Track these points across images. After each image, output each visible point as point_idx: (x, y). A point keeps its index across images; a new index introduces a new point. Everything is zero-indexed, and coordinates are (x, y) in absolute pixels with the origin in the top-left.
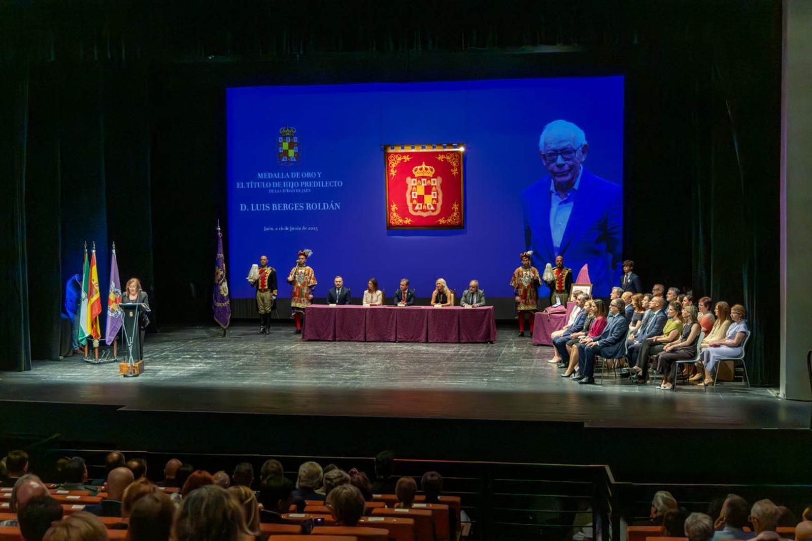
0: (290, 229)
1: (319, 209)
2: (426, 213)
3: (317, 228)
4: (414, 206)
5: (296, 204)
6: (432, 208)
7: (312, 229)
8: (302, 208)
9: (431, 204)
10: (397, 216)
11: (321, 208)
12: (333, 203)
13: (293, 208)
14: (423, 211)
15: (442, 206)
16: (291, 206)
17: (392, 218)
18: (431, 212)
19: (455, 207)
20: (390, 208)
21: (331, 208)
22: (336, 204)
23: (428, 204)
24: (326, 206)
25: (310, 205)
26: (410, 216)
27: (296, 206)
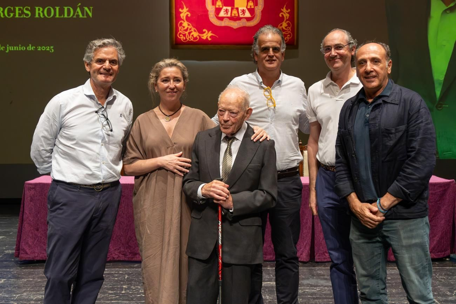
0: (6, 49)
1: (57, 16)
2: (238, 22)
3: (52, 47)
4: (218, 10)
5: (17, 8)
6: (248, 14)
7: (44, 48)
8: (27, 15)
9: (245, 8)
10: (189, 27)
11: (60, 15)
12: (80, 6)
13: (12, 15)
14: (231, 18)
15: (263, 12)
16: (9, 11)
17: (181, 30)
18: (244, 21)
19: (285, 13)
20: (178, 13)
21: (78, 16)
22: (86, 9)
23: (240, 9)
24: (68, 12)
25: (41, 9)
26: (211, 27)
27: (17, 12)
